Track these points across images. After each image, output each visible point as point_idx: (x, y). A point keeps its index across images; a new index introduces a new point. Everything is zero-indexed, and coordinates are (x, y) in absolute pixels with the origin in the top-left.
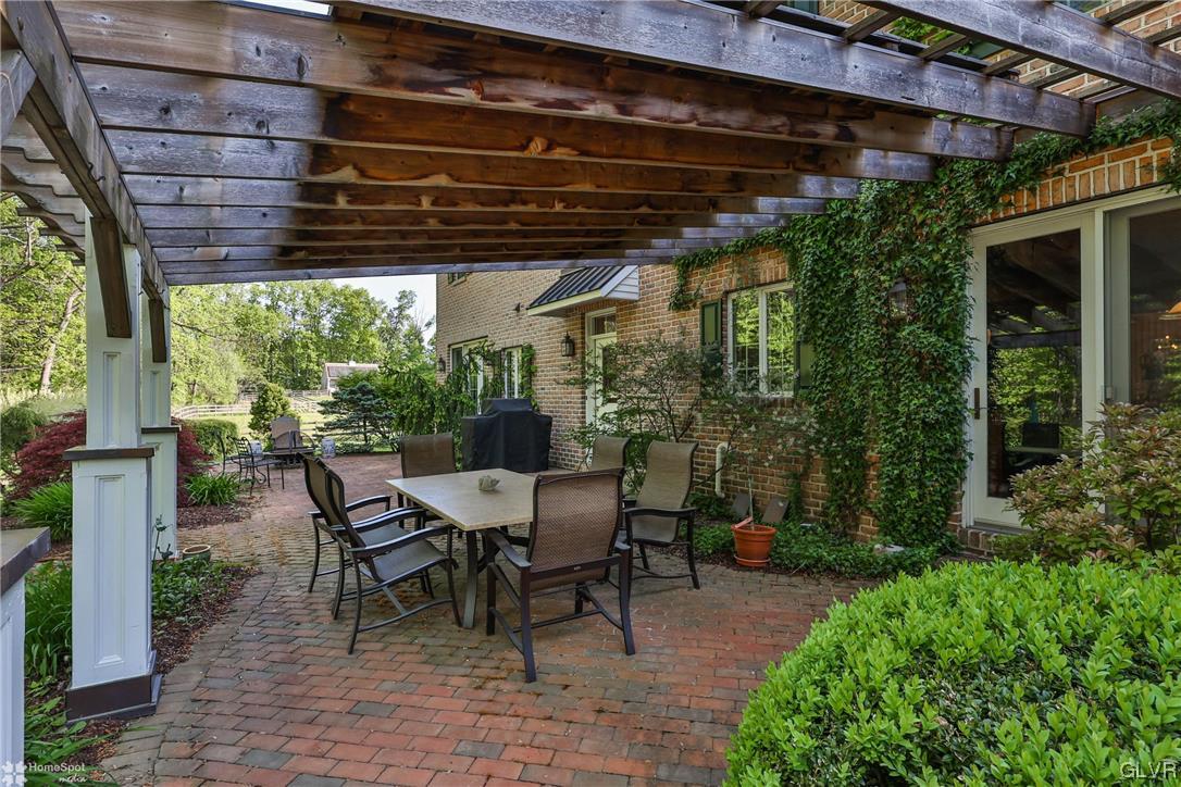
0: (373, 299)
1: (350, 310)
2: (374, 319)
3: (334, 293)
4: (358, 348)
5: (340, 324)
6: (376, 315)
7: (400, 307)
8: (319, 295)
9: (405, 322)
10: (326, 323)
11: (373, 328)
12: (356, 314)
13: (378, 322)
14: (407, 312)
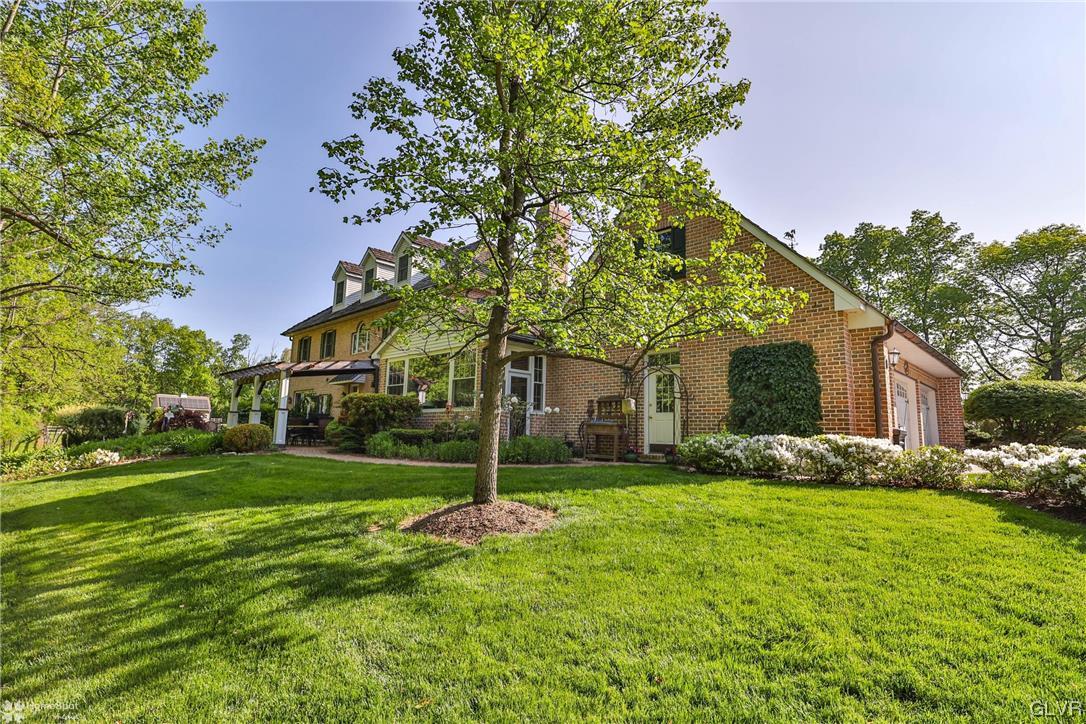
0: (210, 340)
1: (186, 348)
2: (209, 358)
3: (171, 333)
4: (190, 382)
5: (175, 361)
6: (211, 354)
7: (234, 348)
8: (156, 333)
9: (238, 362)
10: (160, 359)
11: (207, 365)
12: (193, 352)
13: (212, 361)
14: (241, 353)
